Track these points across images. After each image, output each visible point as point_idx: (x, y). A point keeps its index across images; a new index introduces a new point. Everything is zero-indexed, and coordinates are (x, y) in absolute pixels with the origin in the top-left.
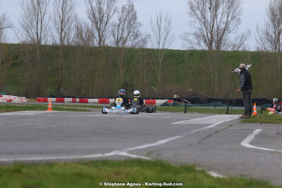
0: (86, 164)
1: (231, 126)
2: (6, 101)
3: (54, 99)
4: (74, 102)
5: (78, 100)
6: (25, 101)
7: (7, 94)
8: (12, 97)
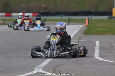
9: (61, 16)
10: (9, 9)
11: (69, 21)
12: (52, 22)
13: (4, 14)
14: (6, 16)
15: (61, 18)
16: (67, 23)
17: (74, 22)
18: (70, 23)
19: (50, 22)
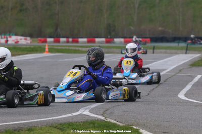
0: (56, 127)
1: (180, 71)
2: (13, 43)
3: (52, 40)
4: (68, 42)
5: (70, 40)
6: (29, 42)
7: (16, 35)
8: (19, 38)
9: (179, 43)
10: (113, 34)
11: (187, 50)
12: (164, 51)
13: (104, 39)
14: (107, 42)
15: (178, 45)
16: (185, 51)
17: (195, 50)
18: (188, 52)
19: (162, 51)
